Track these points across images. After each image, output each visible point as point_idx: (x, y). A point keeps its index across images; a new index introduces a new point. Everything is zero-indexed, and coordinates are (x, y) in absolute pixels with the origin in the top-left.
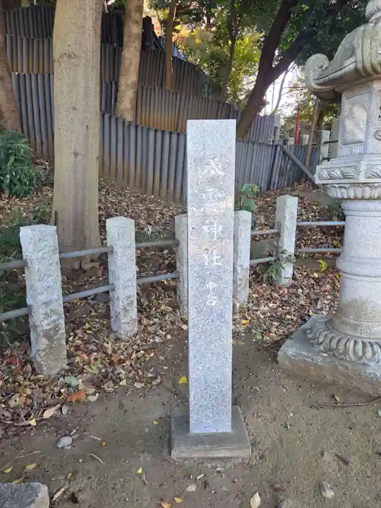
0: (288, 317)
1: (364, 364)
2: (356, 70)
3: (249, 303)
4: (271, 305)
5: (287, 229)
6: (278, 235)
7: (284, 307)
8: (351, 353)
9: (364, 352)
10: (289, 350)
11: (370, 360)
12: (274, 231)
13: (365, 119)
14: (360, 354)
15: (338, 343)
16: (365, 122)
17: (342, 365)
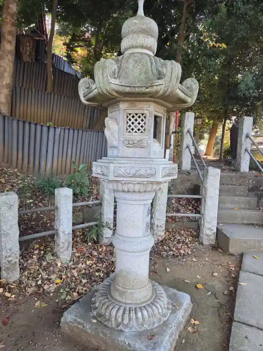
0: (97, 274)
1: (121, 331)
2: (99, 93)
3: (70, 261)
4: (88, 263)
5: (106, 200)
6: (101, 204)
7: (98, 264)
8: (113, 319)
9: (123, 319)
10: (69, 317)
11: (126, 326)
12: (99, 201)
13: (117, 130)
14: (120, 320)
15: (106, 309)
16: (117, 132)
17: (103, 333)
